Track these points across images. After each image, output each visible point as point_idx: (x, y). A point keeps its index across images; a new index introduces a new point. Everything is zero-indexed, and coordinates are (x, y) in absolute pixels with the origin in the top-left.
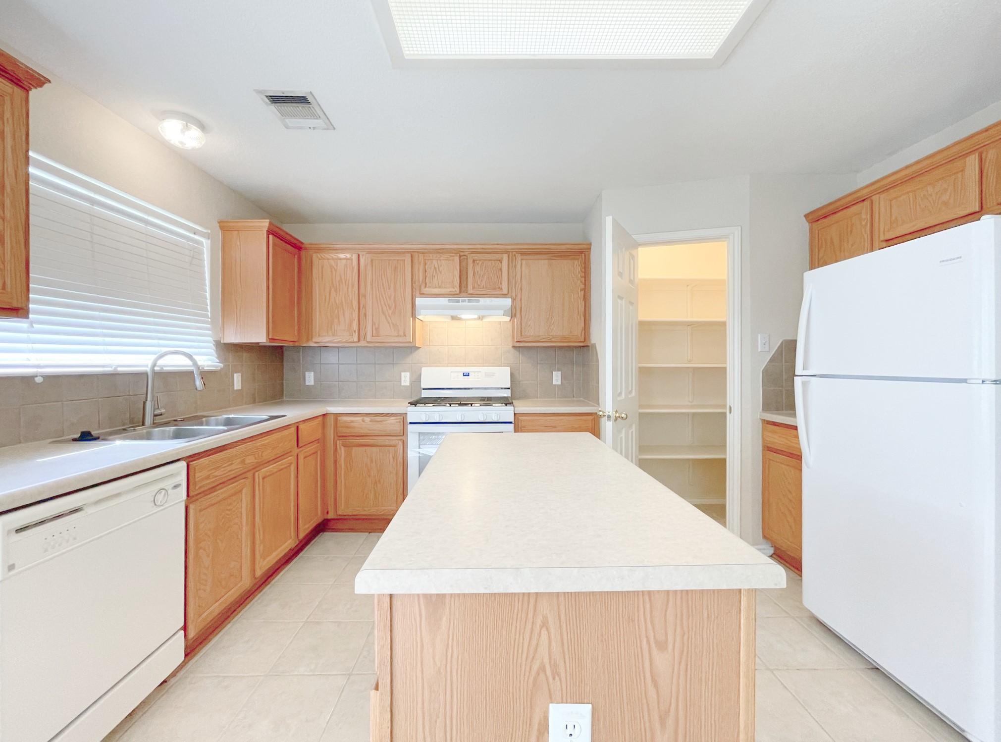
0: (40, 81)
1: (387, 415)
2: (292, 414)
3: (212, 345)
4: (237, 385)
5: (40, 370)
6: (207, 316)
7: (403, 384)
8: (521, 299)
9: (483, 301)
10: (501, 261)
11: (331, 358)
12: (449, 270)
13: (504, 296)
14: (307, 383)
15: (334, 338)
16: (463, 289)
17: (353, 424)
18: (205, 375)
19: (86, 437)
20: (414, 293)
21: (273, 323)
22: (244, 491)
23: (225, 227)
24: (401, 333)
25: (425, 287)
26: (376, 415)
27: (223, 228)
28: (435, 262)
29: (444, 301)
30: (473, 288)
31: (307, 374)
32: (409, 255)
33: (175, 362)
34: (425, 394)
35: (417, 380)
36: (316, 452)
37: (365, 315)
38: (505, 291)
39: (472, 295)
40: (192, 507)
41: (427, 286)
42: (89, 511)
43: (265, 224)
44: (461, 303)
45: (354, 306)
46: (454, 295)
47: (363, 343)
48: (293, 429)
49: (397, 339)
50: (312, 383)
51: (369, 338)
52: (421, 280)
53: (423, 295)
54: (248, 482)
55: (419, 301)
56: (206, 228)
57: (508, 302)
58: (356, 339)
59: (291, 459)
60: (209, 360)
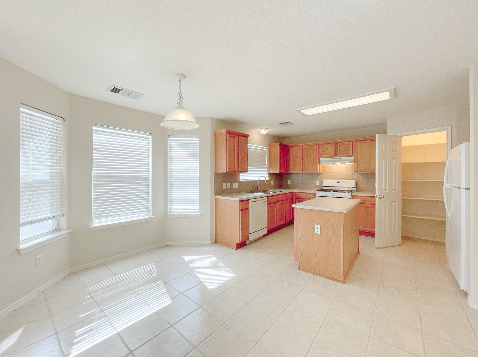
0: (249, 135)
1: (310, 193)
2: (285, 191)
3: (267, 174)
4: (272, 184)
5: (246, 180)
6: (266, 167)
7: (317, 185)
8: (358, 157)
9: (343, 158)
10: (350, 144)
11: (295, 176)
12: (331, 149)
13: (351, 156)
14: (289, 184)
15: (296, 171)
16: (336, 154)
17: (300, 195)
18: (267, 180)
19: (251, 192)
20: (319, 157)
21: (280, 168)
22: (275, 206)
23: (270, 146)
24: (315, 169)
25: (323, 155)
26: (307, 193)
27: (269, 146)
28: (326, 147)
29: (329, 159)
30: (340, 154)
31: (289, 181)
32: (318, 145)
33: (262, 178)
34: (324, 188)
35: (321, 184)
36: (290, 202)
37: (304, 164)
38: (351, 154)
39: (339, 156)
40: (268, 206)
41: (324, 154)
42: (257, 202)
43: (279, 144)
44: (335, 159)
45: (301, 162)
46: (332, 157)
47: (304, 172)
48: (285, 195)
49: (314, 171)
50: (290, 184)
51: (306, 171)
52: (322, 152)
53: (322, 157)
54: (276, 204)
55: (321, 159)
56: (266, 147)
57: (352, 158)
58: (302, 171)
59: (284, 202)
60: (267, 178)
